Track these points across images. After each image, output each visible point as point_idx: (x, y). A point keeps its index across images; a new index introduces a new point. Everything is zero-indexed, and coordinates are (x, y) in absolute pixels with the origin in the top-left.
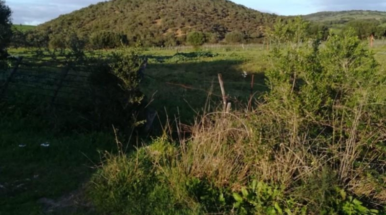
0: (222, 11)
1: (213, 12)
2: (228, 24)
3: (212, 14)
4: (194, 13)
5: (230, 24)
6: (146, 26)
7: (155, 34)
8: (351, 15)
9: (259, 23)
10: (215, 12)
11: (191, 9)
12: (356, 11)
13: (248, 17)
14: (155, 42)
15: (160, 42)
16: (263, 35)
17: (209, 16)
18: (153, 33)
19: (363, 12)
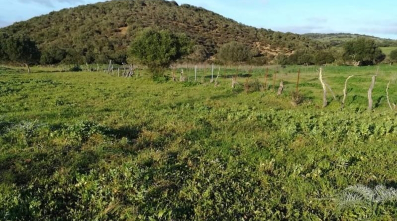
0: (209, 22)
1: (197, 23)
2: (216, 37)
3: (196, 25)
4: (174, 22)
5: (219, 37)
6: (106, 35)
7: (116, 46)
8: (340, 37)
9: (255, 38)
10: (200, 22)
11: (170, 17)
12: (344, 34)
13: (240, 31)
14: (114, 57)
15: (120, 57)
16: (261, 53)
17: (193, 28)
18: (113, 44)
19: (352, 36)
